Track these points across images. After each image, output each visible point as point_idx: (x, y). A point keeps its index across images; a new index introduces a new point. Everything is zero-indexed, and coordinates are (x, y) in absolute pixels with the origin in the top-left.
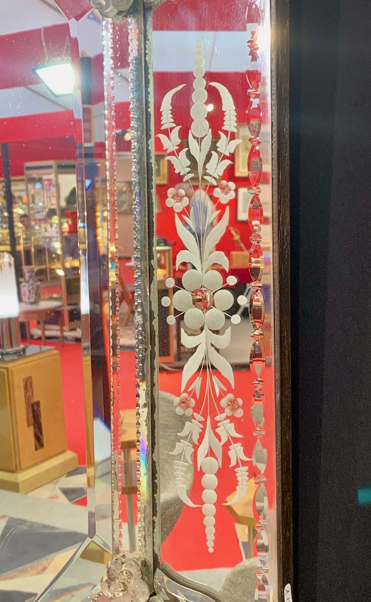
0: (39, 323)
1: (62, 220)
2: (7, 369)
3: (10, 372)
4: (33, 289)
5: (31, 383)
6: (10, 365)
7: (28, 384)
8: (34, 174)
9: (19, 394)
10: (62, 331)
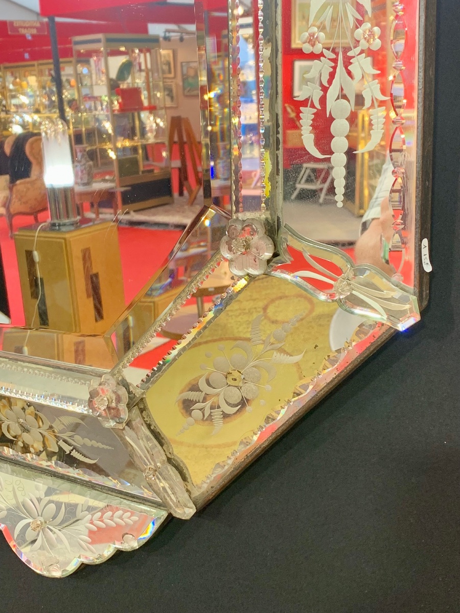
0: (92, 205)
1: (112, 98)
2: (65, 239)
3: (67, 242)
4: (85, 169)
5: (90, 253)
6: (67, 236)
7: (86, 256)
8: (82, 49)
9: (78, 265)
10: (115, 213)
